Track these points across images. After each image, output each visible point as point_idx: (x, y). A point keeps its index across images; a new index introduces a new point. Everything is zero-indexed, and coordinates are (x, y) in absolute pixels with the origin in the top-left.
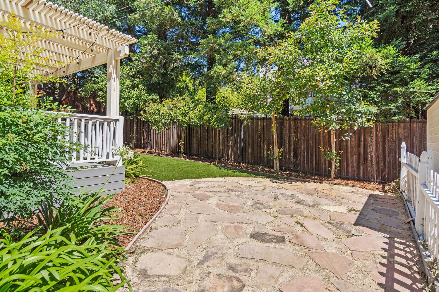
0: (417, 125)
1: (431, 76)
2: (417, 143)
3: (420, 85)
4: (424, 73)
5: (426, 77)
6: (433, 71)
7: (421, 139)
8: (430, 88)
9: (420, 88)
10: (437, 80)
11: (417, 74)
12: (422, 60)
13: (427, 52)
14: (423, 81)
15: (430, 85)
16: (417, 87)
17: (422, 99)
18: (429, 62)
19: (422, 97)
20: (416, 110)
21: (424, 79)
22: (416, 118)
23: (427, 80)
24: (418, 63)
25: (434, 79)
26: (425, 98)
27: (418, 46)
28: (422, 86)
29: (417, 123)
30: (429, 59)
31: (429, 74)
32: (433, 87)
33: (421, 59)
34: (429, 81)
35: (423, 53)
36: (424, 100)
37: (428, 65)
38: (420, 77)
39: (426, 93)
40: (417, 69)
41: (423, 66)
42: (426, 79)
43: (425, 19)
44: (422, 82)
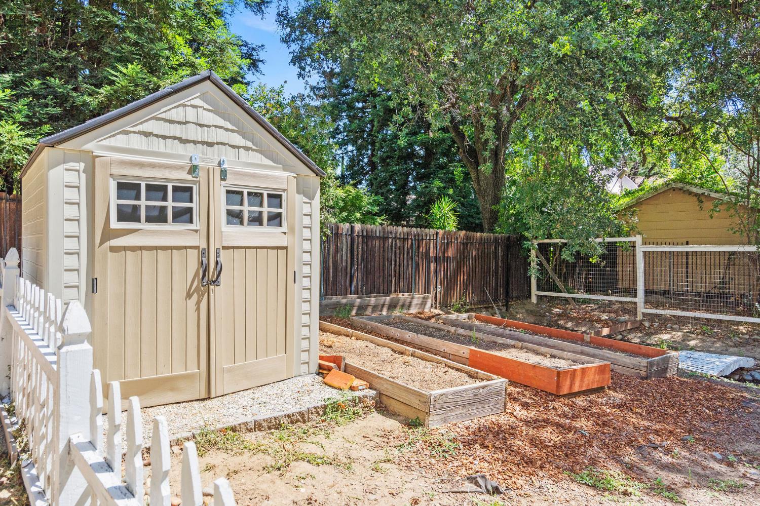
0: (8, 205)
1: (31, 121)
2: (8, 237)
3: (11, 132)
4: (20, 111)
5: (23, 120)
6: (34, 114)
7: (14, 230)
8: (28, 140)
9: (12, 138)
10: (40, 129)
11: (7, 111)
12: (17, 87)
13: (25, 76)
14: (17, 125)
15: (28, 135)
16: (6, 135)
17: (15, 157)
18: (26, 96)
19: (16, 154)
20: (6, 176)
21: (19, 122)
22: (4, 191)
23: (24, 126)
24: (8, 91)
25: (35, 128)
26: (20, 158)
27: (10, 58)
28: (16, 135)
29: (7, 201)
30: (27, 89)
31: (27, 116)
32: (34, 141)
33: (15, 85)
34: (28, 129)
35: (18, 75)
36: (18, 159)
37: (26, 100)
38: (12, 117)
39: (23, 148)
40: (7, 100)
41: (17, 98)
42: (21, 123)
43: (19, 16)
44: (14, 127)
